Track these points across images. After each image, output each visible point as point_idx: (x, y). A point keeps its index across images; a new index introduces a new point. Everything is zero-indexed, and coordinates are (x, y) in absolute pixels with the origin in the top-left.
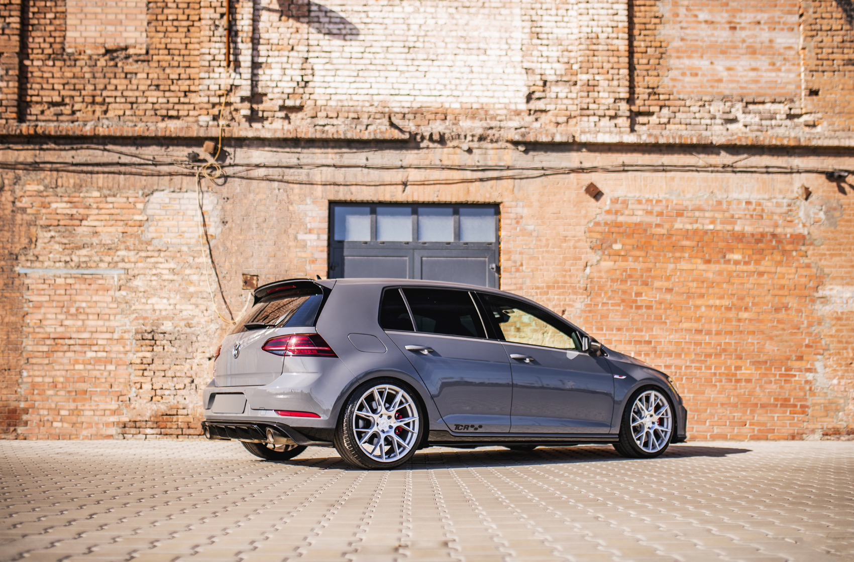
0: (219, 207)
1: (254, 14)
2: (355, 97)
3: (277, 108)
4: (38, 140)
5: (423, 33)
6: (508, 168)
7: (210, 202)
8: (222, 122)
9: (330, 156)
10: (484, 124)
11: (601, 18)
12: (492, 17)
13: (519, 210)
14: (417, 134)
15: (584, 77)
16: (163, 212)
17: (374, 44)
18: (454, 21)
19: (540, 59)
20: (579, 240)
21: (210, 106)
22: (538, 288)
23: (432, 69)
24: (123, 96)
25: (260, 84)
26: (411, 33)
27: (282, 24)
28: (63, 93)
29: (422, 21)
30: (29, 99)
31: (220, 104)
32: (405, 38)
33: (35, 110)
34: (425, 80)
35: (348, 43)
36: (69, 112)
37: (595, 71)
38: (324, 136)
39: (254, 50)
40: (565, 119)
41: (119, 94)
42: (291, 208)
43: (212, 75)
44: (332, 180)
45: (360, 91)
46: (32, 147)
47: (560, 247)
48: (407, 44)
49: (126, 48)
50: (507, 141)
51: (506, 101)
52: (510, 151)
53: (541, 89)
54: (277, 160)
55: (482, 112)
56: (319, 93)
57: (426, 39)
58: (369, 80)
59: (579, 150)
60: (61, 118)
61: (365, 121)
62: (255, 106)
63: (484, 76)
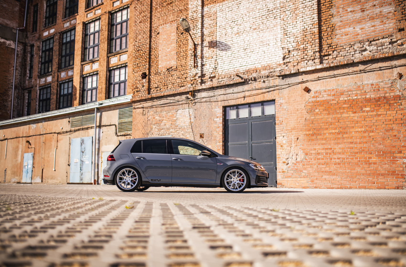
0: (194, 113)
1: (202, 49)
2: (230, 70)
3: (208, 78)
4: (152, 99)
5: (249, 43)
6: (277, 86)
7: (191, 111)
8: (194, 85)
9: (223, 91)
10: (269, 71)
11: (308, 22)
12: (271, 31)
13: (281, 101)
14: (247, 79)
15: (302, 46)
16: (180, 116)
17: (235, 50)
18: (259, 36)
19: (287, 43)
20: (303, 110)
21: (191, 81)
22: (288, 130)
23: (252, 55)
24: (171, 82)
25: (204, 71)
26: (246, 44)
27: (209, 50)
28: (158, 84)
29: (249, 39)
30: (151, 87)
31: (193, 80)
32: (243, 46)
33: (152, 90)
34: (250, 60)
35: (227, 52)
36: (159, 89)
37: (306, 43)
38: (220, 85)
39: (202, 60)
40: (296, 64)
41: (170, 82)
42: (212, 110)
43: (191, 71)
44: (223, 99)
45: (231, 68)
46: (151, 101)
47: (296, 113)
48: (244, 48)
49: (172, 68)
50: (277, 76)
51: (276, 61)
52: (278, 80)
53: (288, 54)
54: (208, 95)
55: (268, 67)
56: (220, 71)
57: (250, 45)
58: (233, 63)
59: (301, 75)
60: (158, 91)
61: (232, 77)
62: (203, 79)
63: (268, 54)
